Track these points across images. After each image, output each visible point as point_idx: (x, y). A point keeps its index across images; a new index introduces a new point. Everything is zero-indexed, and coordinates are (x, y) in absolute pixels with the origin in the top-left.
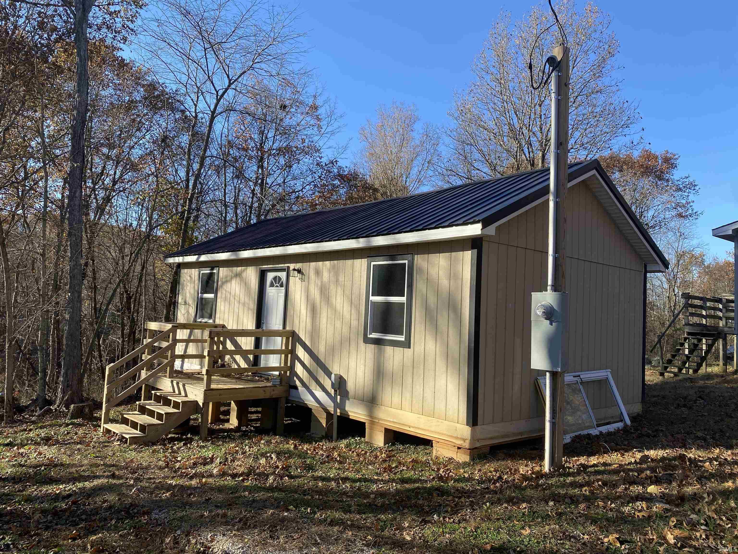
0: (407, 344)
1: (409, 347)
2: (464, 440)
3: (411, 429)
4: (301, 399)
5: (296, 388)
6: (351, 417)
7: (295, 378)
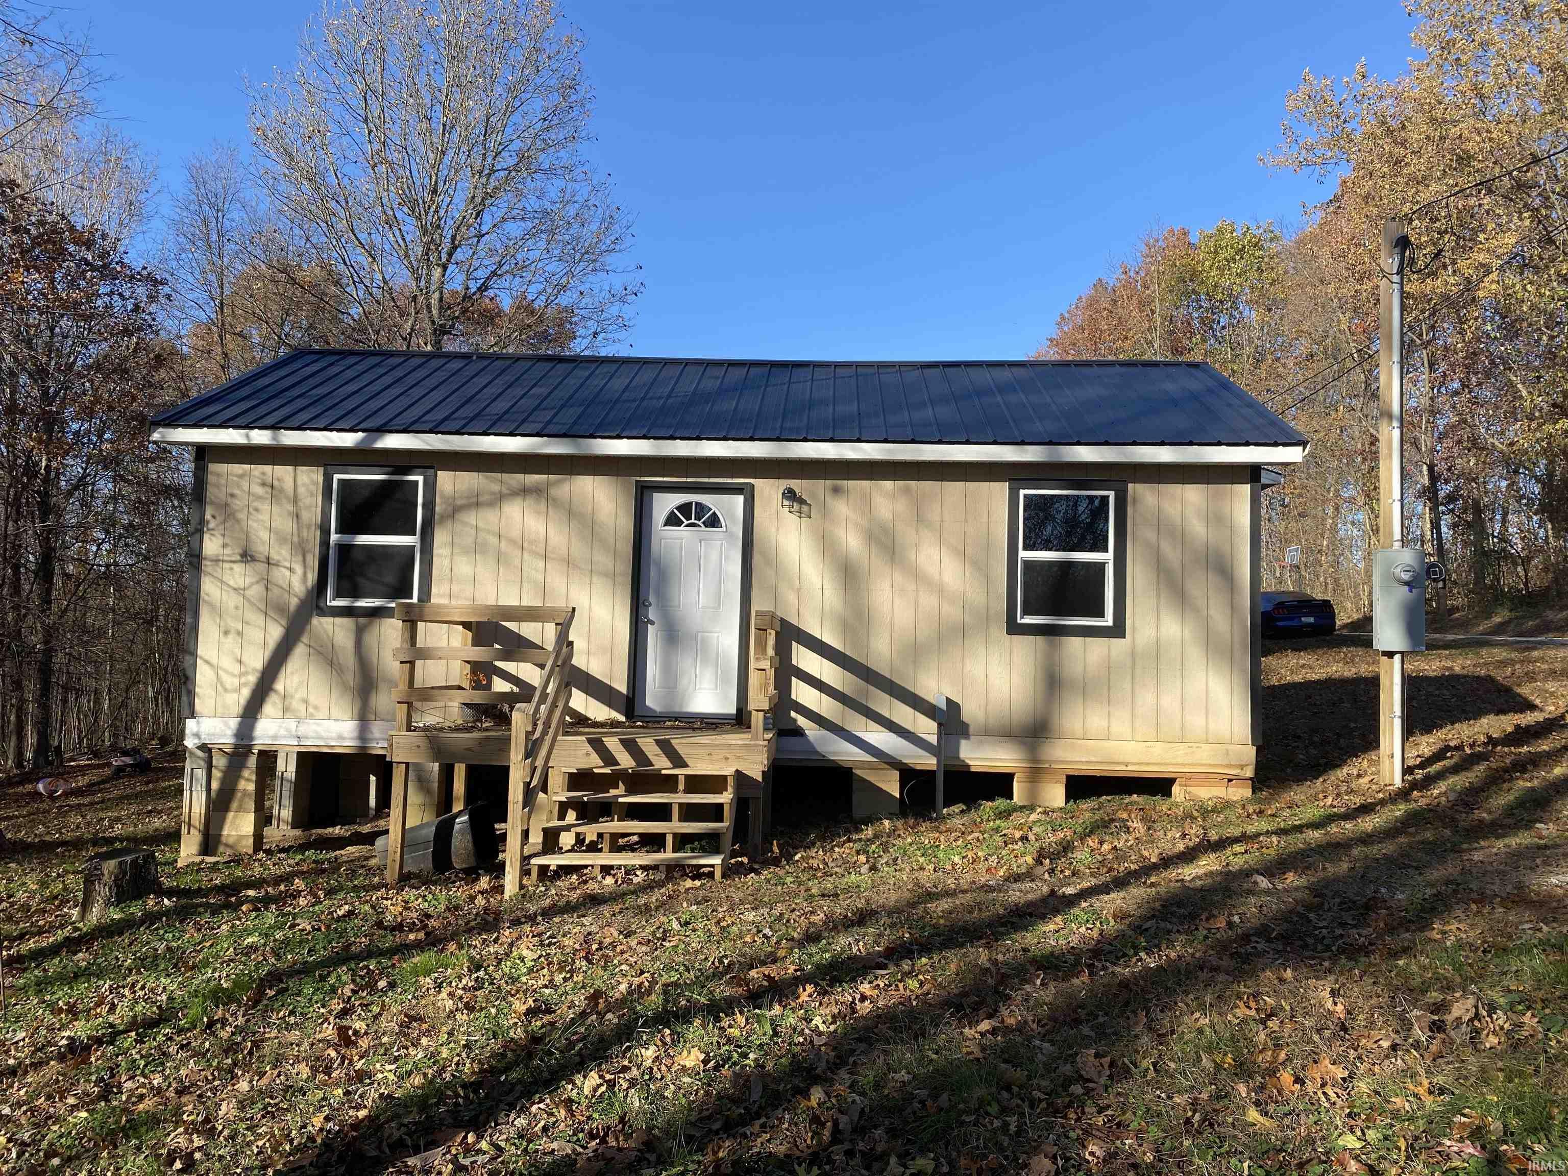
0: (1118, 630)
1: (1123, 636)
2: (1242, 767)
3: (1130, 768)
4: (817, 753)
5: (798, 732)
6: (973, 769)
7: (793, 714)
